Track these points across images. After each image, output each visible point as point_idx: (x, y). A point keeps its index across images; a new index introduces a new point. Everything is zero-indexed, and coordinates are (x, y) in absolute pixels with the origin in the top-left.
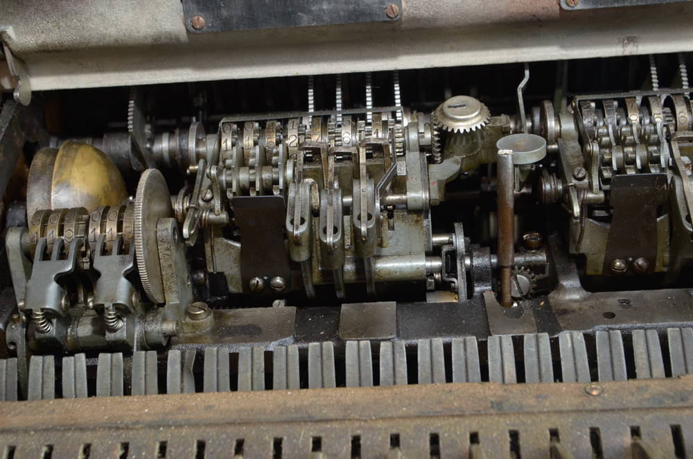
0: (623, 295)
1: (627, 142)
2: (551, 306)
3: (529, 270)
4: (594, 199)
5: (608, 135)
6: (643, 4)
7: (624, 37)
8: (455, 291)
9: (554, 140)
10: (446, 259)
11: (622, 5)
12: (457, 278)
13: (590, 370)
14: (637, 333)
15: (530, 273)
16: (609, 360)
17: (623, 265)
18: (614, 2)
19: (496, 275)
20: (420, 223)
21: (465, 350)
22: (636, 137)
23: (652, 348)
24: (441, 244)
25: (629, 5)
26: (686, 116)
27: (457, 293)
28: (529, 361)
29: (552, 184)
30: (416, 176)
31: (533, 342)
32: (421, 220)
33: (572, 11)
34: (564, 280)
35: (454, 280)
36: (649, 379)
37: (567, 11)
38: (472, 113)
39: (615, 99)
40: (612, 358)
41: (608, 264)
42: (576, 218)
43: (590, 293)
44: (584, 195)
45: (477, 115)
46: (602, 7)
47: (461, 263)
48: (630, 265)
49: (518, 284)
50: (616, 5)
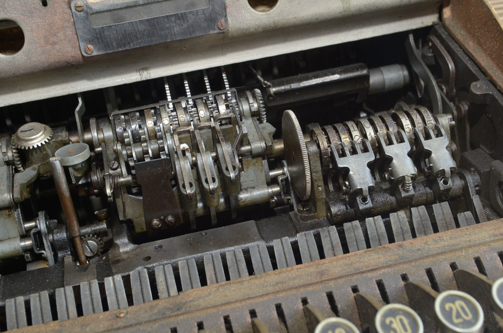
0: (158, 243)
1: (142, 140)
2: (109, 259)
3: (96, 236)
4: (125, 182)
5: (145, 134)
6: (138, 47)
7: (139, 68)
8: (45, 259)
9: (98, 144)
10: (34, 238)
11: (124, 49)
12: (45, 250)
13: (127, 299)
14: (158, 268)
15: (97, 238)
16: (140, 290)
17: (158, 223)
18: (118, 48)
19: (71, 244)
20: (12, 216)
21: (40, 301)
22: (147, 135)
23: (168, 277)
24: (31, 228)
25: (129, 48)
26: (184, 116)
27: (47, 261)
28: (85, 301)
29: (98, 174)
30: (3, 184)
31: (87, 287)
32: (12, 214)
33: (91, 57)
34: (116, 239)
35: (43, 252)
36: (168, 298)
37: (87, 57)
38: (37, 134)
39: (137, 111)
40: (142, 289)
41: (149, 223)
42: (110, 197)
43: (137, 245)
44: (117, 180)
45: (41, 135)
46: (111, 52)
47: (46, 239)
48: (163, 221)
49: (89, 247)
50: (120, 50)
